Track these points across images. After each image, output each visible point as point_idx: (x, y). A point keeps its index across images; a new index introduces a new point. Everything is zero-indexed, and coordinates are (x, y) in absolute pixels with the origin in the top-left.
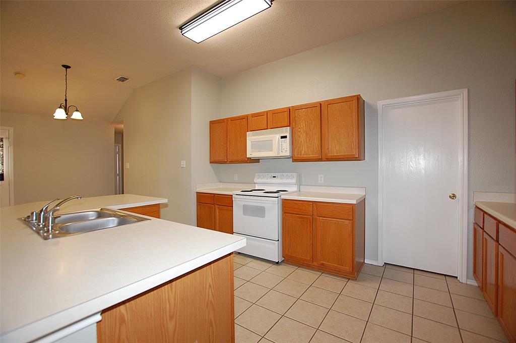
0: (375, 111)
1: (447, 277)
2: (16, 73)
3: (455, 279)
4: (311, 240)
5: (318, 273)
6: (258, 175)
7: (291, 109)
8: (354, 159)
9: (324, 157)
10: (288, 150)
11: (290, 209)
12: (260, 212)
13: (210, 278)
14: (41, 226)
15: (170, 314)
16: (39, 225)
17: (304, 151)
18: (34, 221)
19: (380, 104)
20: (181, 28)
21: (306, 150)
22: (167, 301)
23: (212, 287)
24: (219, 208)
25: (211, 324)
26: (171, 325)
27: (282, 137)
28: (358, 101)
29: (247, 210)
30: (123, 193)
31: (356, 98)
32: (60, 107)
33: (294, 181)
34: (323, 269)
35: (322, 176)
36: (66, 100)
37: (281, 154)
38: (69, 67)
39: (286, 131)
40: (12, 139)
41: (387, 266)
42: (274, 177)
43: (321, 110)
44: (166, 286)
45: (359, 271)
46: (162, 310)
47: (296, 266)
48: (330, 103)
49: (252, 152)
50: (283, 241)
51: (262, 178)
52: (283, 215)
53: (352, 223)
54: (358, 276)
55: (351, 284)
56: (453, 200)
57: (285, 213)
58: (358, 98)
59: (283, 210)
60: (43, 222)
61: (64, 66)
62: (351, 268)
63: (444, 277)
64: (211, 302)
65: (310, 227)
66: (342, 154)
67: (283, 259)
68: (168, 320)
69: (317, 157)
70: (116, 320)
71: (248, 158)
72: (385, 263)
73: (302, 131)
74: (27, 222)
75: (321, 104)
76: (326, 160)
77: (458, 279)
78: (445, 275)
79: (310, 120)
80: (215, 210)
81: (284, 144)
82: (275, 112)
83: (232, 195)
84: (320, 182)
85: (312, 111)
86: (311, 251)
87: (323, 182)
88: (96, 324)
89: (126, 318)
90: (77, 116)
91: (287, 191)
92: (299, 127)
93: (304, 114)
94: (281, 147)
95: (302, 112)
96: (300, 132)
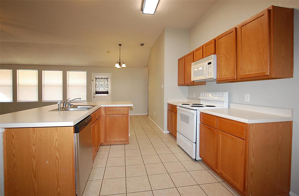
2: (108, 52)
7: (216, 39)
8: (266, 77)
9: (238, 77)
10: (212, 74)
15: (33, 143)
21: (225, 72)
22: (32, 137)
23: (58, 141)
24: (174, 114)
25: (57, 158)
26: (34, 148)
27: (208, 64)
28: (270, 14)
31: (267, 11)
32: (117, 63)
35: (248, 95)
36: (120, 60)
37: (208, 77)
38: (121, 45)
39: (212, 59)
40: (111, 78)
43: (236, 33)
47: (208, 167)
48: (243, 25)
52: (200, 125)
53: (245, 143)
57: (201, 123)
58: (269, 11)
59: (200, 120)
61: (119, 45)
62: (242, 187)
66: (253, 73)
67: (201, 159)
69: (233, 77)
71: (192, 82)
76: (240, 79)
79: (228, 45)
81: (209, 69)
82: (206, 45)
83: (177, 106)
85: (229, 36)
86: (214, 158)
87: (249, 101)
88: (3, 133)
89: (14, 136)
90: (124, 66)
91: (214, 106)
92: (221, 52)
93: (224, 41)
94: (208, 71)
95: (222, 40)
96: (221, 57)
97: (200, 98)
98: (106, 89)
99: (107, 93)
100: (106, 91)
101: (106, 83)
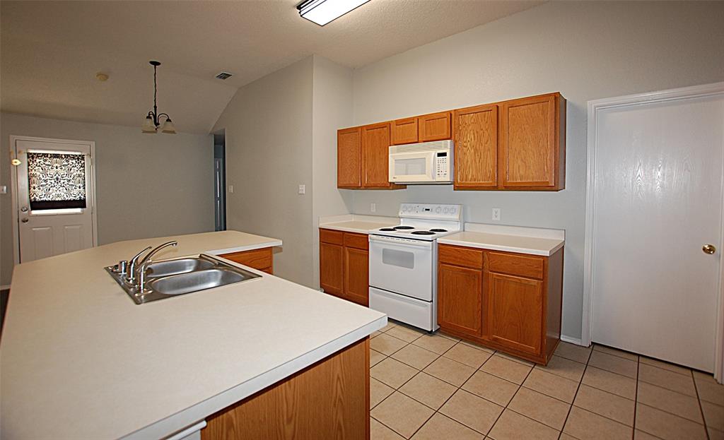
0: (582, 116)
1: (694, 372)
2: (98, 75)
3: (710, 377)
4: (480, 304)
5: (489, 351)
6: (404, 207)
7: (453, 113)
8: (548, 188)
9: (501, 184)
10: (448, 173)
11: (449, 257)
12: (406, 260)
13: (339, 369)
14: (131, 282)
15: (287, 415)
16: (129, 281)
17: (471, 175)
18: (123, 273)
19: (591, 105)
20: (299, 7)
21: (474, 173)
22: (284, 401)
23: (341, 379)
24: (349, 252)
25: (340, 428)
26: (289, 430)
27: (440, 155)
28: (557, 102)
29: (388, 256)
30: (225, 229)
31: (553, 97)
33: (456, 217)
34: (497, 347)
35: (499, 210)
36: (155, 107)
37: (438, 179)
38: (159, 64)
39: (446, 147)
40: (93, 156)
41: (596, 347)
42: (426, 210)
43: (497, 114)
44: (283, 384)
45: (551, 353)
46: (277, 412)
47: (457, 338)
48: (513, 104)
49: (396, 174)
50: (438, 303)
51: (409, 211)
52: (439, 266)
53: (543, 284)
54: (549, 359)
55: (538, 371)
56: (710, 255)
57: (443, 263)
58: (556, 98)
59: (439, 259)
60: (133, 276)
61: (152, 63)
62: (539, 348)
63: (690, 372)
64: (340, 399)
65: (479, 285)
66: (529, 181)
67: (439, 327)
68: (285, 423)
69: (491, 183)
70: (222, 425)
71: (390, 183)
72: (592, 343)
73: (469, 146)
74: (115, 275)
75: (498, 107)
76: (504, 188)
77: (715, 377)
78: (692, 369)
79: (482, 130)
80: (344, 253)
81: (441, 165)
82: (429, 119)
83: (368, 235)
84: (494, 218)
85: (485, 117)
86: (480, 319)
87: (498, 219)
88: (199, 432)
89: (235, 423)
91: (446, 231)
92: (465, 140)
93: (472, 121)
94: (437, 168)
95: (468, 119)
96: (466, 147)
97: (400, 214)
98: (75, 192)
99: (81, 203)
100: (78, 198)
101: (75, 172)
